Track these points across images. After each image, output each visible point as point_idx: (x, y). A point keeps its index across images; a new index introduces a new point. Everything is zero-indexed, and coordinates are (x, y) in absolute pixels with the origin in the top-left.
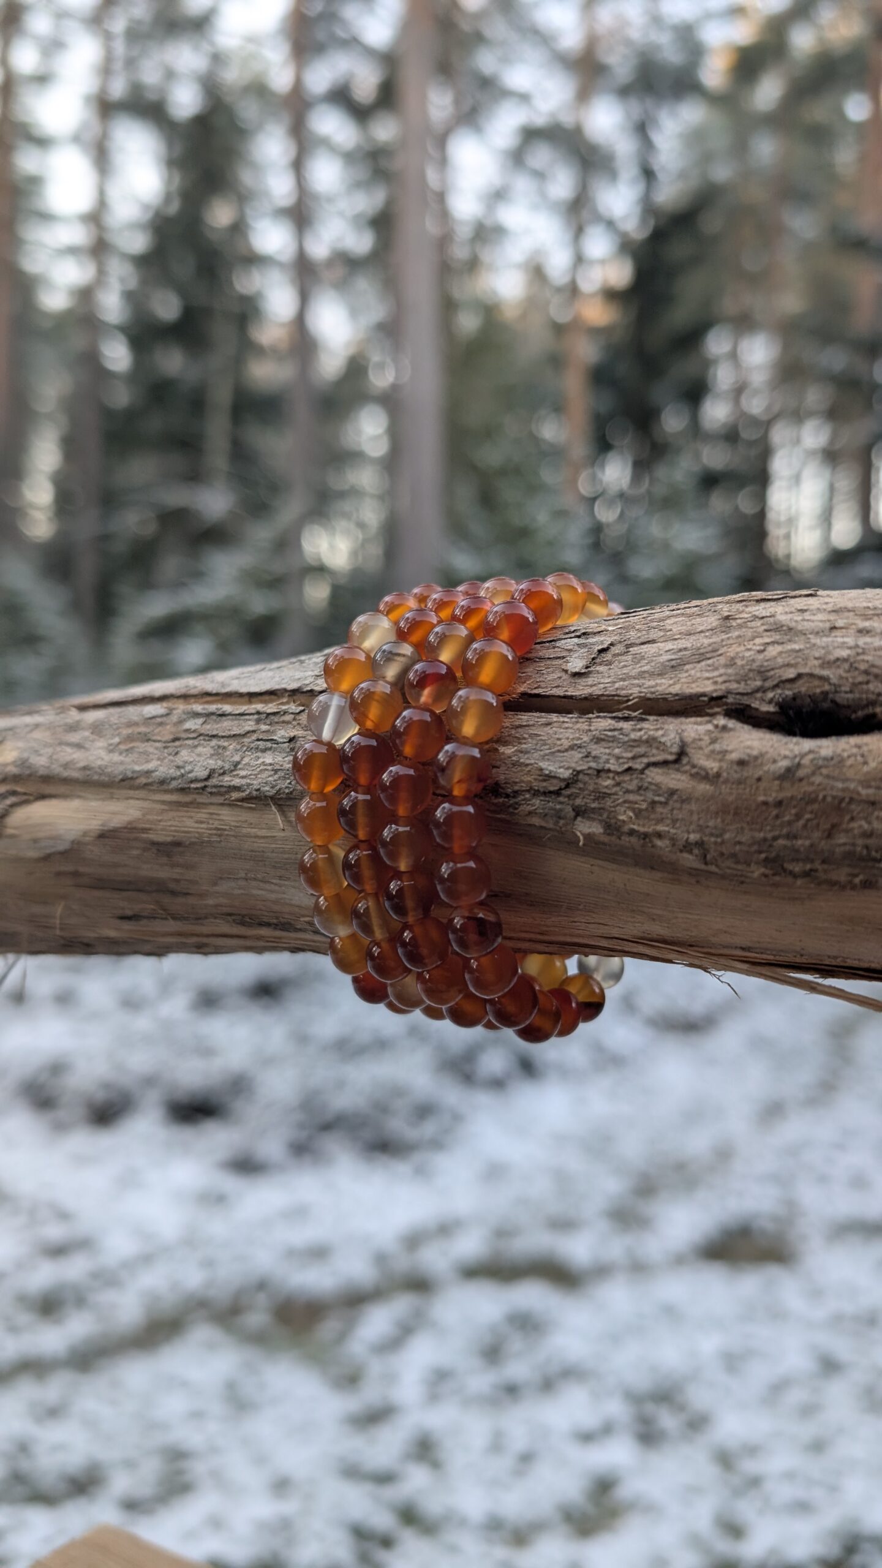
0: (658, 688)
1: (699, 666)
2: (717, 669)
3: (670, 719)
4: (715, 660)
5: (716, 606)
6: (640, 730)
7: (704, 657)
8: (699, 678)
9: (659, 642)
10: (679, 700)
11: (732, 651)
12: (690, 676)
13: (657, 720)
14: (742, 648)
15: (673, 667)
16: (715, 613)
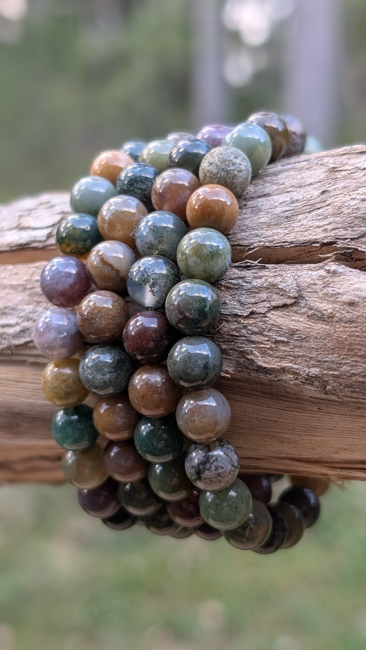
0: (276, 237)
1: (310, 215)
2: (326, 217)
3: (287, 267)
4: (324, 209)
5: (322, 160)
6: (261, 277)
7: (315, 208)
8: (311, 227)
9: (274, 195)
10: (295, 246)
11: (338, 201)
12: (302, 225)
13: (275, 268)
14: (348, 198)
15: (287, 217)
16: (321, 167)
